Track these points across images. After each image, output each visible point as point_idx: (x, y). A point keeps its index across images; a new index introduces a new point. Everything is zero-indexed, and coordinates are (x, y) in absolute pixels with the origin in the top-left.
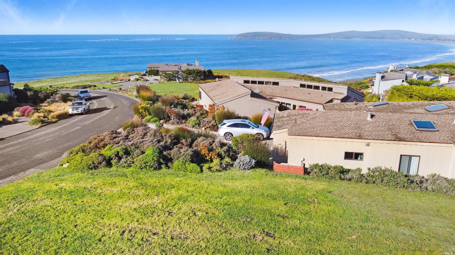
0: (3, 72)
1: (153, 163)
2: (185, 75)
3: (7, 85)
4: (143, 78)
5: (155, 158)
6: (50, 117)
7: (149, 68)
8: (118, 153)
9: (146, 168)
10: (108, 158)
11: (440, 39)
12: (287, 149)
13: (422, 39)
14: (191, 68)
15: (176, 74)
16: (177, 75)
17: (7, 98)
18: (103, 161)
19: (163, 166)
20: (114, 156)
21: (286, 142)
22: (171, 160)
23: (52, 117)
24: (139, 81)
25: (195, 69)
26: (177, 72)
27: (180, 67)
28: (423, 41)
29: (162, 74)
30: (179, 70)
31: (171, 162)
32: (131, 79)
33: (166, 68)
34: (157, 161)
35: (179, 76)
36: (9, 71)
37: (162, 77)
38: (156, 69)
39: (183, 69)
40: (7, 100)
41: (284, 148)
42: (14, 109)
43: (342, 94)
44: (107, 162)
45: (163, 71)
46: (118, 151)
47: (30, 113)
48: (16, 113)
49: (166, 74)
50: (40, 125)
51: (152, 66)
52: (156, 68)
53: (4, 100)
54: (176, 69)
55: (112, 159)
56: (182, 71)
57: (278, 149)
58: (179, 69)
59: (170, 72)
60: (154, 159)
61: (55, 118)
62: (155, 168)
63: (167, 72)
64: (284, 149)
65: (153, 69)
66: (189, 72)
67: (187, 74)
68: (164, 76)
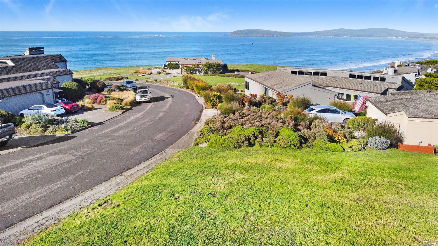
0: (62, 62)
2: (205, 68)
4: (165, 71)
6: (123, 104)
7: (168, 62)
8: (254, 133)
10: (247, 138)
11: (426, 37)
13: (409, 37)
14: (210, 62)
15: (196, 67)
16: (197, 69)
18: (245, 140)
20: (251, 135)
23: (126, 105)
24: (161, 75)
25: (215, 63)
27: (200, 61)
28: (409, 39)
29: (183, 67)
30: (199, 64)
32: (153, 73)
33: (185, 62)
35: (199, 70)
36: (66, 60)
37: (183, 70)
39: (204, 62)
43: (396, 83)
44: (248, 142)
45: (183, 64)
47: (102, 101)
48: (87, 100)
50: (120, 111)
51: (171, 60)
52: (174, 62)
54: (197, 63)
55: (250, 139)
56: (203, 65)
59: (191, 66)
61: (128, 106)
62: (298, 147)
63: (188, 66)
65: (172, 63)
66: (210, 66)
67: (208, 67)
68: (185, 69)
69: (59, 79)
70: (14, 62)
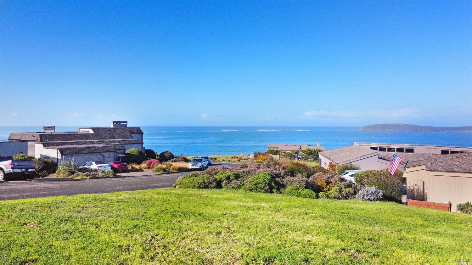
0: (139, 133)
1: (264, 185)
2: (305, 155)
3: (140, 143)
5: (267, 181)
6: (171, 169)
7: (269, 148)
8: (229, 177)
9: (257, 190)
10: (219, 180)
12: (426, 191)
14: (311, 148)
15: (296, 153)
16: (296, 155)
17: (138, 152)
18: (214, 182)
19: (275, 190)
20: (224, 178)
21: (424, 183)
22: (284, 186)
23: (173, 169)
25: (316, 149)
26: (297, 152)
27: (301, 147)
29: (281, 154)
31: (284, 187)
32: (250, 158)
33: (285, 148)
34: (268, 183)
35: (299, 157)
36: (143, 133)
37: (281, 156)
38: (276, 149)
39: (304, 149)
40: (137, 154)
41: (422, 189)
42: (143, 161)
44: (217, 183)
45: (282, 150)
46: (229, 175)
47: (155, 165)
48: (143, 165)
49: (285, 153)
50: (162, 172)
51: (271, 146)
53: (136, 153)
54: (297, 149)
55: (222, 182)
56: (302, 151)
57: (414, 191)
58: (299, 149)
59: (289, 152)
60: (265, 181)
61: (175, 170)
62: (265, 191)
63: (287, 152)
64: (422, 191)
65: (272, 149)
66: (309, 152)
67: (307, 154)
68: (283, 155)
69: (126, 146)
70: (94, 131)
